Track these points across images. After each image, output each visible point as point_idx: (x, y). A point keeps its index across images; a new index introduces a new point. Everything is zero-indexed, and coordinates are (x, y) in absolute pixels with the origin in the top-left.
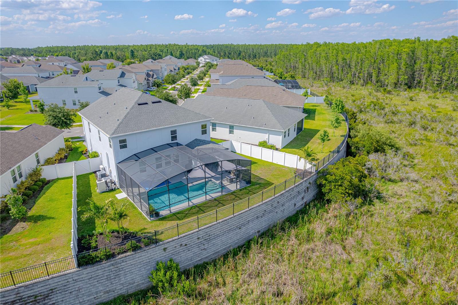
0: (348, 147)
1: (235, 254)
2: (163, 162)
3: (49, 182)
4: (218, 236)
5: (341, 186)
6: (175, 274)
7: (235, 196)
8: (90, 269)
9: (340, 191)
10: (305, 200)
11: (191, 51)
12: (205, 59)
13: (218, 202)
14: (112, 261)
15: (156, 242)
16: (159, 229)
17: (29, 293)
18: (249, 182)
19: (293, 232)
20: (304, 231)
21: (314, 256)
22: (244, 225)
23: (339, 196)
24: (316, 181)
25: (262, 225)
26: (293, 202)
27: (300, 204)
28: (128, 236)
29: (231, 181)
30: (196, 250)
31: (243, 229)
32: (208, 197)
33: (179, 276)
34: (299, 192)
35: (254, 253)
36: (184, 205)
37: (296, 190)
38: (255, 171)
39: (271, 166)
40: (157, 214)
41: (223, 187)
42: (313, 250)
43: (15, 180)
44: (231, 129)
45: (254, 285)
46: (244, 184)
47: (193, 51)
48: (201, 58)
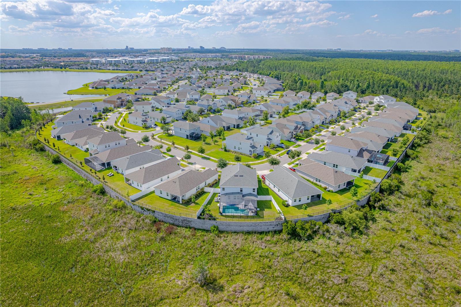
1: (235, 233)
3: (206, 192)
8: (199, 220)
12: (380, 99)
13: (241, 217)
14: (203, 220)
16: (219, 218)
17: (188, 219)
19: (257, 235)
24: (282, 224)
26: (267, 227)
28: (211, 216)
29: (252, 212)
30: (225, 227)
34: (271, 224)
40: (222, 214)
42: (256, 242)
43: (197, 190)
44: (279, 190)
45: (232, 240)
46: (256, 215)
48: (377, 98)
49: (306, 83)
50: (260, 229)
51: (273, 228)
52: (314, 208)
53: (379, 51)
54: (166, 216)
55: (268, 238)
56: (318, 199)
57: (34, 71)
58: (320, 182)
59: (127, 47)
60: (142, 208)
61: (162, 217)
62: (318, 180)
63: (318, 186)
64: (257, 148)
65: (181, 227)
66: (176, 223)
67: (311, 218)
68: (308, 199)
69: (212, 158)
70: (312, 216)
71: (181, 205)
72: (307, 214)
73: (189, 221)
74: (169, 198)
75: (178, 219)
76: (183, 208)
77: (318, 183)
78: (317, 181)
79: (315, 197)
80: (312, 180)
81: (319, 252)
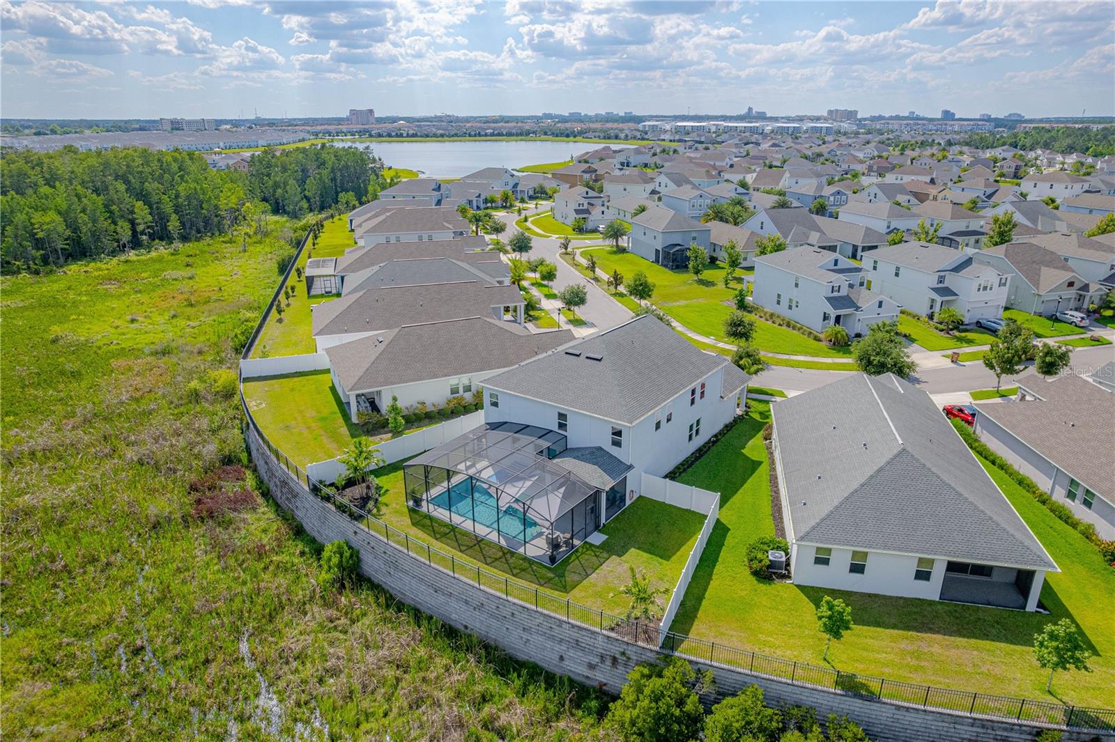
8: (313, 497)
50: (515, 641)
51: (591, 667)
52: (937, 645)
56: (1014, 596)
57: (516, 141)
58: (1087, 504)
59: (750, 109)
62: (1080, 494)
63: (1074, 525)
64: (857, 308)
66: (272, 485)
67: (856, 705)
68: (922, 575)
70: (872, 698)
72: (847, 669)
73: (292, 493)
77: (1076, 509)
78: (1071, 495)
79: (995, 577)
80: (1044, 483)
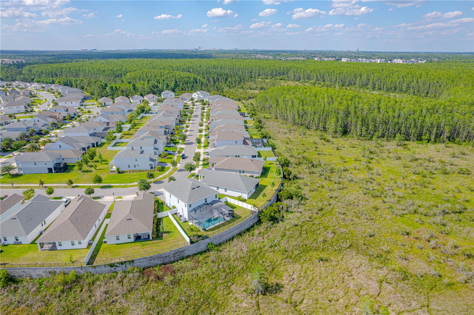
0: (278, 196)
1: (229, 240)
2: (202, 210)
3: (162, 218)
4: (224, 235)
5: (266, 217)
6: (214, 246)
7: (229, 222)
8: (193, 245)
9: (266, 219)
10: (253, 222)
11: (183, 80)
12: (198, 94)
13: (223, 225)
14: (198, 243)
15: (208, 237)
16: (208, 234)
17: (181, 250)
18: (233, 217)
19: (248, 234)
20: (251, 233)
21: (253, 241)
22: (232, 232)
23: (265, 221)
24: (258, 215)
25: (238, 232)
26: (249, 223)
27: (251, 224)
28: (200, 236)
29: (227, 216)
30: (218, 240)
31: (232, 233)
32: (220, 223)
33: (215, 246)
34: (251, 220)
35: (235, 240)
36: (213, 226)
37: (250, 219)
38: (236, 211)
39: (242, 208)
40: (205, 230)
41: (225, 219)
42: (253, 239)
44: (226, 190)
45: (235, 248)
46: (232, 218)
47: (185, 79)
48: (195, 94)
49: (116, 87)
53: (135, 50)
54: (151, 258)
55: (256, 232)
60: (111, 266)
61: (145, 263)
62: (242, 172)
65: (174, 262)
66: (167, 260)
67: (271, 202)
69: (112, 185)
70: (270, 200)
71: (154, 241)
73: (182, 252)
74: (132, 239)
75: (167, 255)
76: (159, 243)
81: (300, 223)
